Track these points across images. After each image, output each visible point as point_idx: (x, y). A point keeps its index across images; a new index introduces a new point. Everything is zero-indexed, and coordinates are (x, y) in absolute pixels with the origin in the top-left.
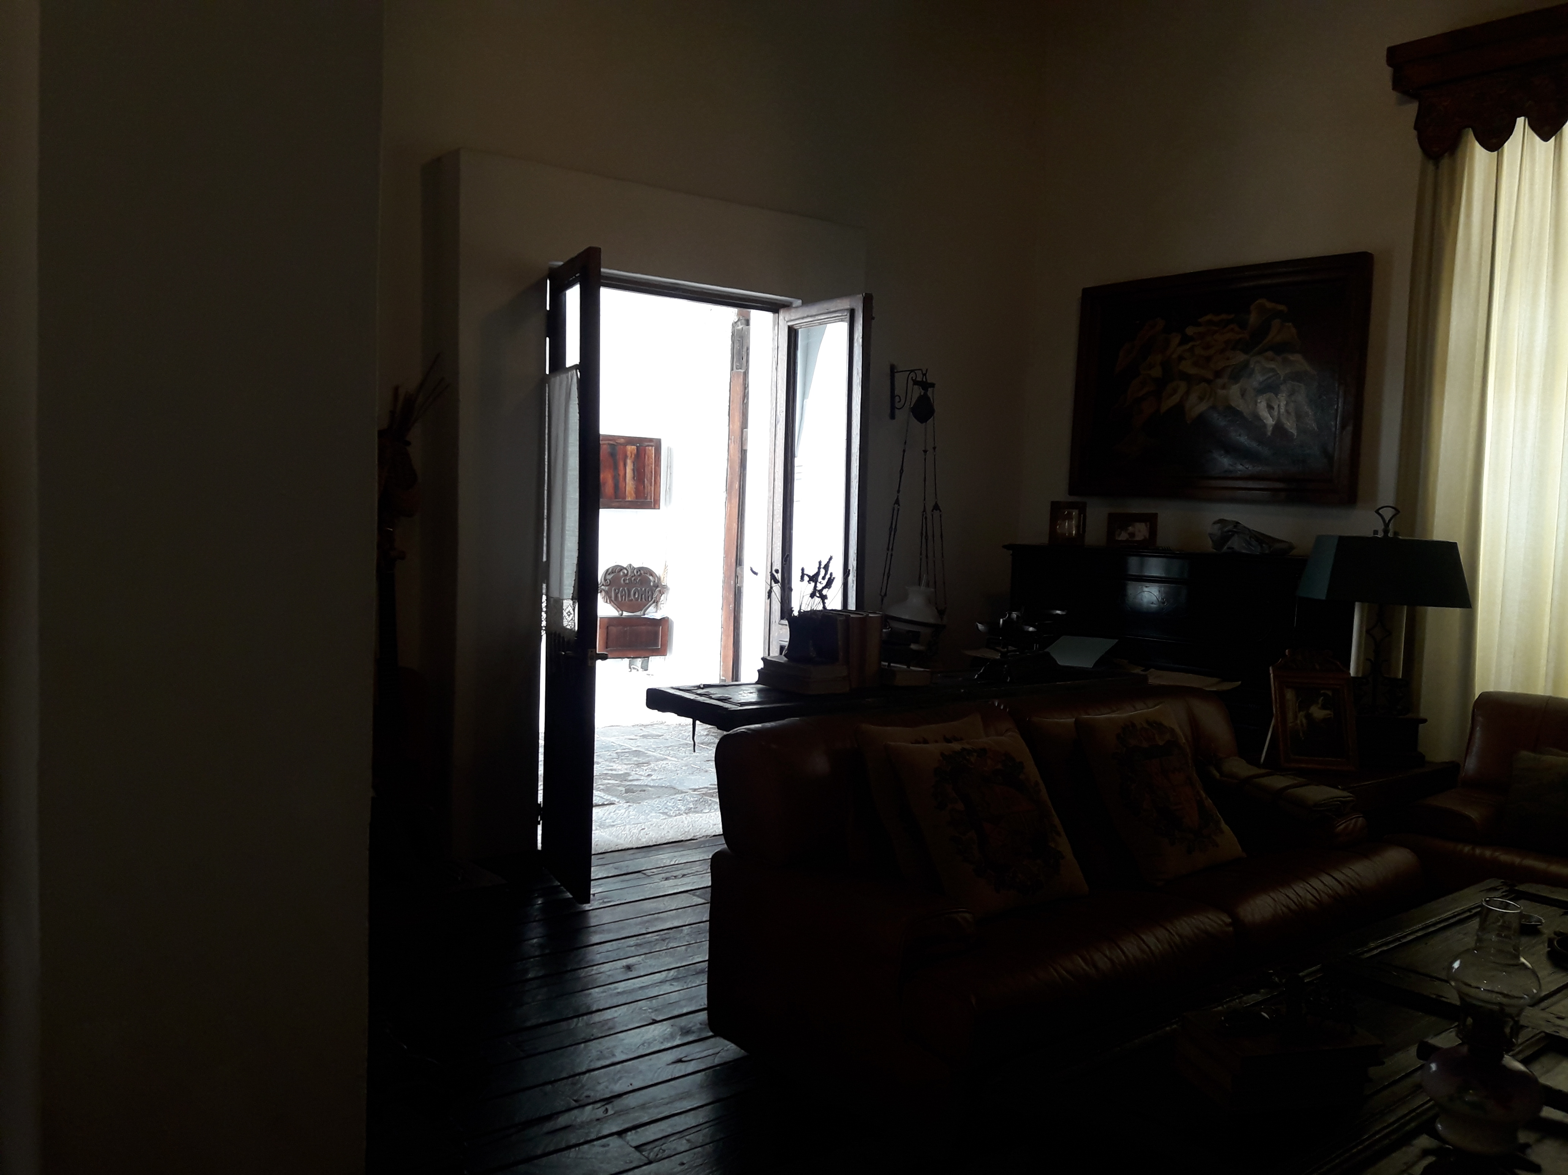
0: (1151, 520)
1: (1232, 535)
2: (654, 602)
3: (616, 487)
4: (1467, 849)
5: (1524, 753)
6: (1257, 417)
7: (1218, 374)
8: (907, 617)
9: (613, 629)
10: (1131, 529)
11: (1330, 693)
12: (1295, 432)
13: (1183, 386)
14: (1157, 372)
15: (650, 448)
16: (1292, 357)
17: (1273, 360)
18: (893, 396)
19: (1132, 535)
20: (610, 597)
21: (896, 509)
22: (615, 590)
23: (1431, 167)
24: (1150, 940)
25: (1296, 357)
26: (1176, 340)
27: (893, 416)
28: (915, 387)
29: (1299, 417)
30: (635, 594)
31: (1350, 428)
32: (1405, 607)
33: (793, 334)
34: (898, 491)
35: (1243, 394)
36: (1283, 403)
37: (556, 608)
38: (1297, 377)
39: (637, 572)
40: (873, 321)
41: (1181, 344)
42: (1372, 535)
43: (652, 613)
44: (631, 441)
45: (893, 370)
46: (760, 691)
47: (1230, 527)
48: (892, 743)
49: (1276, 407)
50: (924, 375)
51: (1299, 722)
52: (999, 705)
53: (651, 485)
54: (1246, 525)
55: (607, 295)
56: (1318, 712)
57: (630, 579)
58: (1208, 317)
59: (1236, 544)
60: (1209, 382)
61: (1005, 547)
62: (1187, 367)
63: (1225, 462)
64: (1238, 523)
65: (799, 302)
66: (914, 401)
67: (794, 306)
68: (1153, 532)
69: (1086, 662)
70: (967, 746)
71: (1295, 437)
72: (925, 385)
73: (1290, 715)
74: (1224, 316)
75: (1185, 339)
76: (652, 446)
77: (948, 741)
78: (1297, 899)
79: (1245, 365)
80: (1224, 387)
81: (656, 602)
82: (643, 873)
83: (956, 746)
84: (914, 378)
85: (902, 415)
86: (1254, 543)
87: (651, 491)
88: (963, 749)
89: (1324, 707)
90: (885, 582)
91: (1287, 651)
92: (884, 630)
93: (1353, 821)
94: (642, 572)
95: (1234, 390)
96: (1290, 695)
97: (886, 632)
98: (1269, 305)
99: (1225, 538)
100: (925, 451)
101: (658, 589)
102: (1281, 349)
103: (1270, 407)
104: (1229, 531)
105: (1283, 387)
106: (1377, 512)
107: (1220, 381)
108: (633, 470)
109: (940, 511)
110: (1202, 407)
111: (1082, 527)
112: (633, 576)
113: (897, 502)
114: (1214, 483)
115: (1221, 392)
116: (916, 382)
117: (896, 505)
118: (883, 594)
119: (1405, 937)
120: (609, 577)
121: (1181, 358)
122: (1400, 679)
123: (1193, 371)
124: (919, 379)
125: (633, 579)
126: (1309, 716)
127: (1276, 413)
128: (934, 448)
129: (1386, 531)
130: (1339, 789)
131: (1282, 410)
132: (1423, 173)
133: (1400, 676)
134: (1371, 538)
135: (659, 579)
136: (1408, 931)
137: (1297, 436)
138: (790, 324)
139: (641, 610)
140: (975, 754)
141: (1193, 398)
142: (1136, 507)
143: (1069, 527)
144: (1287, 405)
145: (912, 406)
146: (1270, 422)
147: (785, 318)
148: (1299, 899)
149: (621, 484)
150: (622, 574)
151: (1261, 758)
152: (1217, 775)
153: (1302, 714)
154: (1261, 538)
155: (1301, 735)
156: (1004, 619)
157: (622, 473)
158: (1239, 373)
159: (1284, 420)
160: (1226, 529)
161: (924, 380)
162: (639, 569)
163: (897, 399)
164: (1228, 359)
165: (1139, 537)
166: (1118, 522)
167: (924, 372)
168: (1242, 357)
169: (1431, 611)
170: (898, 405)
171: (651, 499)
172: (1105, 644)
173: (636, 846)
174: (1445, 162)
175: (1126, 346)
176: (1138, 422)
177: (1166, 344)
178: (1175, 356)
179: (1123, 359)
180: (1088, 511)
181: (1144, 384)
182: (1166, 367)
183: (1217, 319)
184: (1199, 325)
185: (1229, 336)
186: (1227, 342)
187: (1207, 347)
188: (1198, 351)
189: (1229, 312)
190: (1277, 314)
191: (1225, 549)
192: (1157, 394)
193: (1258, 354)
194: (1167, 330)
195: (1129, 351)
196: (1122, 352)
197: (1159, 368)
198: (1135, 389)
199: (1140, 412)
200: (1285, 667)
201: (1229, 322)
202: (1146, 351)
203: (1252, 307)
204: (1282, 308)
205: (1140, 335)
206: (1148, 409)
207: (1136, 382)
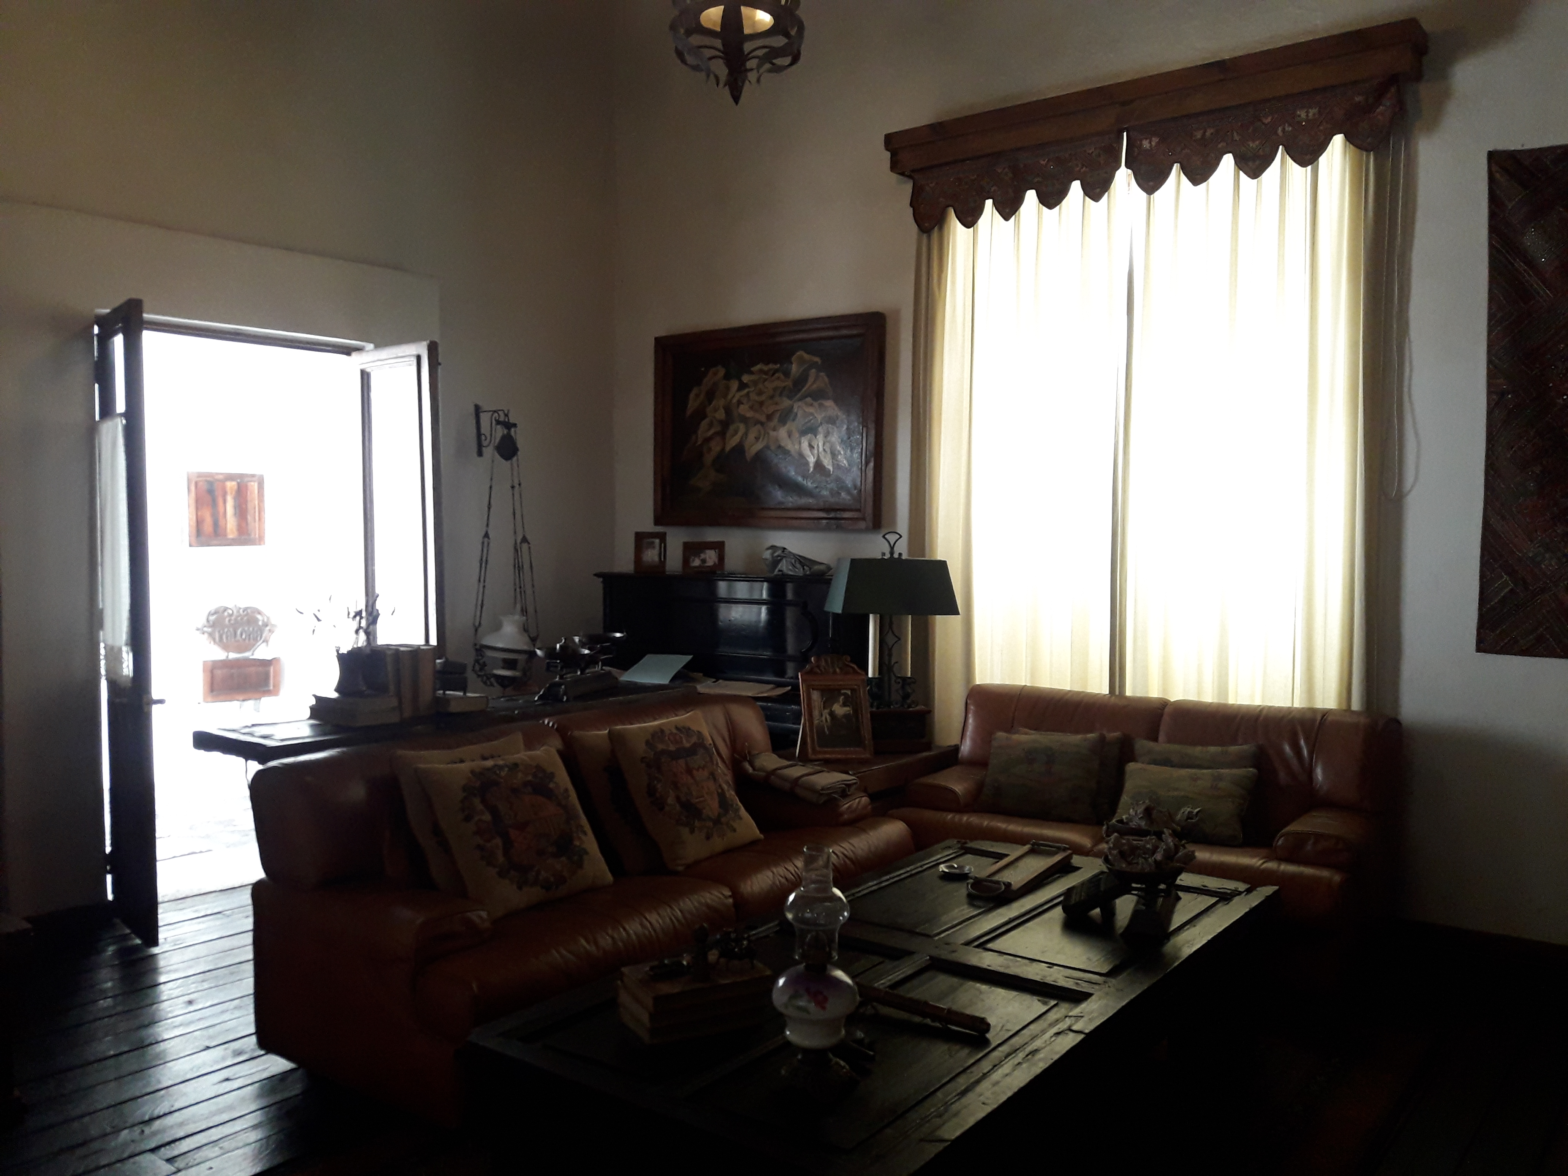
0: (719, 547)
1: (781, 560)
2: (263, 642)
3: (216, 524)
4: (950, 816)
5: (1000, 735)
6: (801, 456)
7: (769, 417)
8: (500, 645)
9: (218, 673)
10: (703, 556)
11: (849, 692)
12: (831, 468)
13: (742, 428)
14: (721, 415)
15: (252, 483)
16: (826, 403)
17: (811, 405)
18: (479, 434)
19: (704, 561)
20: (214, 640)
21: (486, 544)
22: (219, 632)
24: (653, 918)
25: (830, 403)
26: (735, 384)
27: (480, 454)
28: (499, 427)
29: (834, 455)
30: (241, 635)
31: (872, 464)
32: (910, 616)
33: (365, 377)
34: (488, 525)
35: (790, 435)
36: (821, 444)
37: (114, 656)
38: (832, 421)
39: (244, 612)
40: (440, 367)
41: (740, 389)
42: (880, 557)
43: (261, 652)
44: (230, 477)
45: (478, 409)
46: (312, 726)
47: (779, 553)
48: (422, 766)
49: (816, 447)
50: (506, 415)
51: (824, 718)
52: (548, 723)
53: (255, 522)
54: (792, 551)
55: (148, 337)
56: (840, 710)
57: (236, 619)
58: (758, 367)
59: (784, 567)
60: (762, 424)
61: (595, 575)
62: (743, 409)
63: (778, 495)
64: (785, 549)
65: (371, 346)
66: (497, 440)
67: (367, 349)
68: (721, 558)
69: (662, 678)
70: (501, 763)
71: (831, 473)
72: (509, 426)
73: (816, 713)
74: (771, 366)
75: (742, 386)
76: (254, 481)
77: (485, 758)
78: (795, 870)
79: (790, 410)
80: (774, 429)
81: (266, 641)
82: (224, 914)
83: (489, 763)
84: (497, 418)
85: (489, 451)
86: (798, 565)
87: (255, 528)
88: (496, 766)
90: (478, 613)
91: (813, 658)
92: (438, 661)
93: (857, 800)
94: (249, 611)
95: (782, 433)
96: (816, 695)
97: (440, 663)
98: (806, 356)
99: (776, 562)
100: (513, 487)
101: (268, 628)
102: (818, 396)
103: (811, 447)
104: (778, 556)
105: (820, 429)
106: (884, 537)
107: (771, 424)
108: (235, 508)
109: (529, 543)
110: (759, 446)
111: (663, 552)
112: (238, 616)
113: (486, 535)
114: (773, 513)
115: (772, 433)
116: (498, 422)
117: (486, 539)
118: (477, 624)
119: (860, 891)
120: (212, 618)
121: (740, 402)
122: (909, 678)
123: (749, 414)
124: (502, 419)
125: (239, 618)
126: (832, 714)
127: (816, 452)
128: (520, 485)
129: (892, 553)
130: (849, 774)
131: (821, 449)
132: (918, 242)
133: (909, 675)
134: (879, 559)
135: (268, 618)
136: (863, 887)
137: (833, 472)
138: (363, 367)
139: (250, 650)
140: (506, 769)
141: (751, 436)
142: (712, 535)
143: (651, 555)
144: (824, 444)
145: (496, 444)
146: (812, 460)
147: (357, 362)
148: (796, 869)
149: (221, 522)
150: (226, 614)
151: (796, 752)
152: (750, 770)
153: (827, 711)
154: (803, 561)
155: (826, 730)
156: (561, 644)
157: (221, 510)
158: (786, 416)
159: (822, 458)
160: (776, 554)
161: (506, 420)
162: (245, 609)
163: (483, 438)
164: (776, 404)
165: (710, 563)
166: (691, 549)
167: (506, 412)
168: (786, 403)
169: (938, 618)
170: (485, 443)
171: (255, 535)
172: (680, 661)
173: (220, 889)
175: (695, 391)
176: (709, 459)
177: (728, 388)
178: (735, 401)
179: (693, 404)
180: (669, 539)
181: (711, 425)
182: (728, 410)
183: (765, 368)
184: (752, 373)
185: (777, 383)
186: (775, 389)
187: (760, 393)
188: (753, 396)
189: (775, 363)
190: (813, 365)
191: (776, 572)
192: (722, 434)
193: (800, 400)
194: (727, 377)
195: (697, 396)
196: (692, 396)
197: (722, 411)
198: (704, 430)
199: (710, 450)
200: (811, 672)
201: (776, 371)
202: (711, 396)
203: (794, 359)
204: (817, 359)
205: (705, 380)
206: (715, 447)
207: (704, 424)
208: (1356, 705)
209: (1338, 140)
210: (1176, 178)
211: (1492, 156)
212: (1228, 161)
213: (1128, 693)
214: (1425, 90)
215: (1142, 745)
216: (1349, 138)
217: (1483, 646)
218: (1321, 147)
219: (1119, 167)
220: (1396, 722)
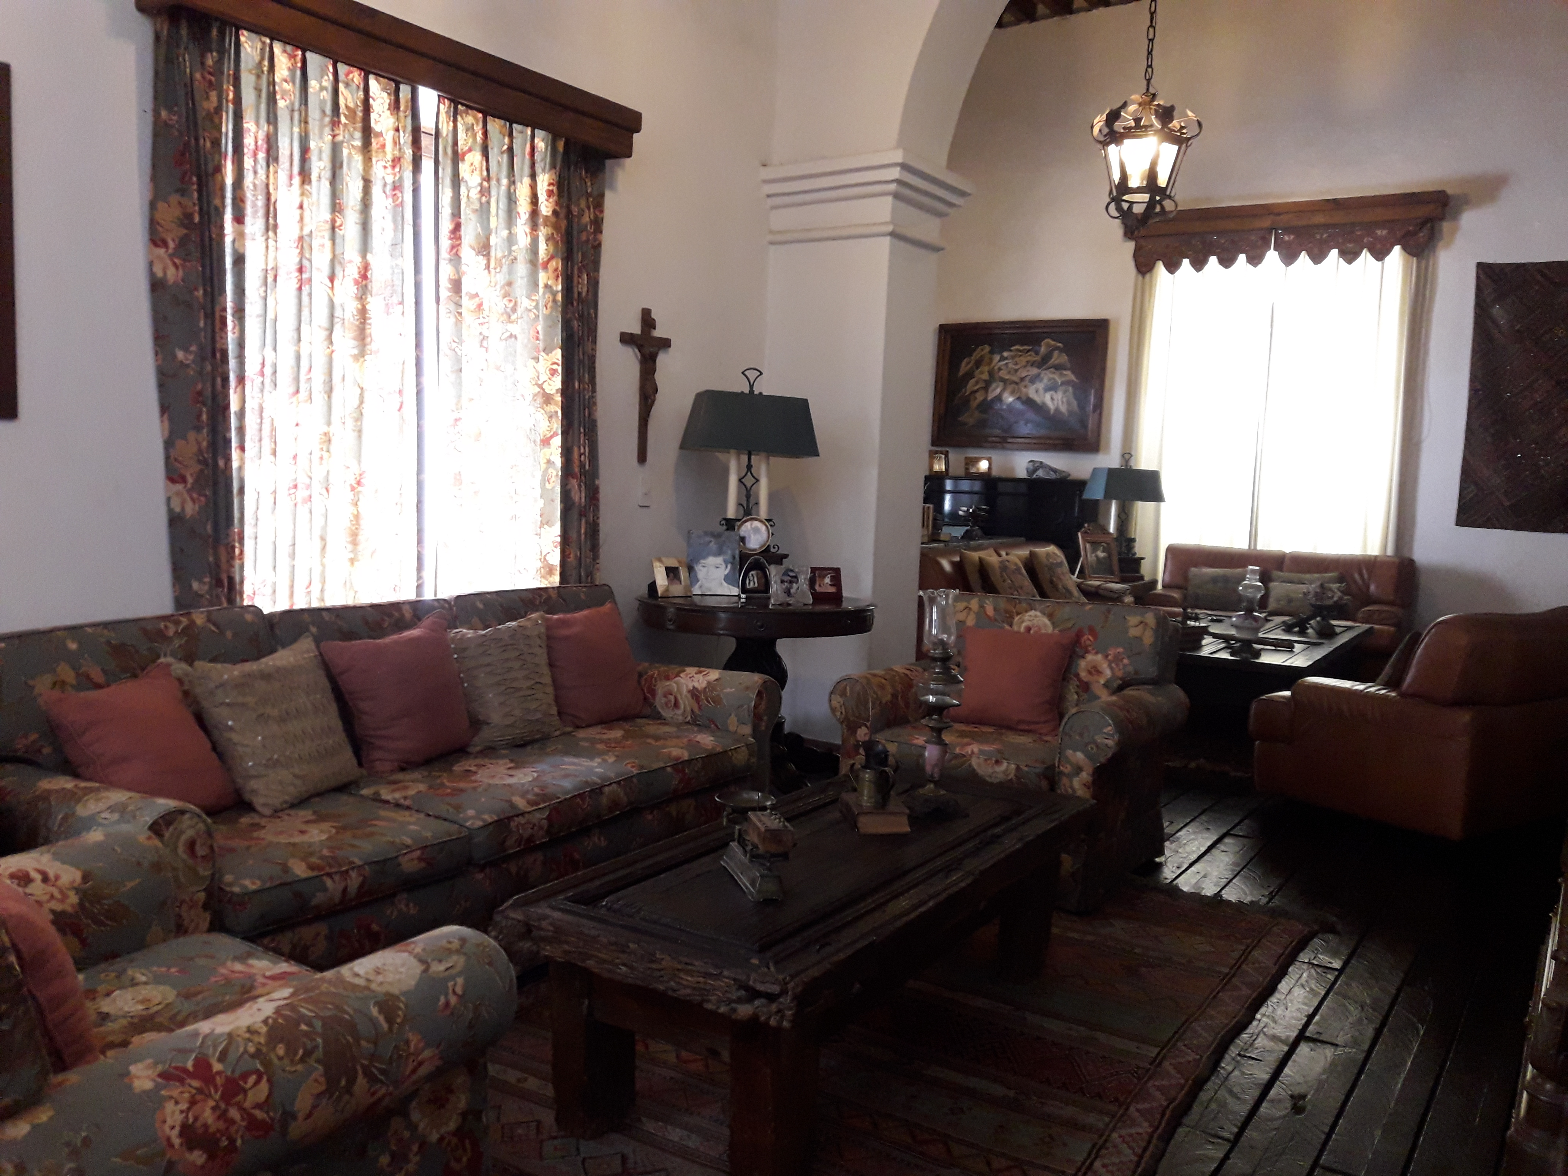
0: (990, 460)
1: (1038, 469)
5: (1193, 569)
6: (1045, 405)
7: (1022, 379)
10: (978, 466)
11: (1103, 543)
12: (1066, 414)
13: (1001, 385)
14: (985, 376)
16: (1065, 372)
17: (1054, 373)
19: (979, 469)
23: (1140, 278)
25: (1068, 373)
26: (997, 357)
29: (1069, 405)
31: (1098, 412)
35: (1037, 391)
36: (1060, 397)
38: (1068, 383)
41: (1000, 361)
42: (1120, 467)
47: (1037, 465)
49: (1055, 399)
51: (1092, 559)
54: (1046, 464)
56: (1101, 554)
58: (1016, 347)
59: (1040, 473)
60: (1017, 383)
62: (1003, 374)
64: (1041, 462)
68: (990, 467)
74: (1026, 347)
75: (1003, 359)
79: (1039, 375)
80: (1026, 387)
86: (1051, 473)
89: (1103, 552)
95: (1032, 388)
96: (1088, 545)
98: (1052, 343)
99: (1035, 470)
102: (1058, 368)
103: (1052, 399)
105: (1059, 388)
106: (1123, 455)
107: (1023, 383)
110: (1013, 398)
111: (948, 464)
115: (1024, 390)
121: (1000, 369)
122: (1132, 539)
123: (1007, 377)
126: (1097, 556)
127: (1055, 403)
129: (1126, 465)
131: (1059, 401)
132: (1136, 280)
133: (1133, 537)
137: (1067, 416)
141: (1006, 393)
142: (980, 453)
143: (939, 466)
144: (1062, 398)
146: (1052, 407)
153: (1094, 555)
154: (1054, 470)
155: (1094, 565)
158: (1034, 379)
159: (1060, 407)
160: (1035, 466)
164: (1028, 372)
165: (982, 470)
166: (969, 462)
168: (1036, 371)
174: (1148, 276)
175: (966, 360)
176: (974, 404)
177: (991, 360)
178: (996, 368)
179: (964, 367)
180: (950, 456)
181: (977, 383)
182: (991, 373)
183: (1021, 348)
184: (1011, 351)
185: (1029, 358)
186: (1028, 362)
187: (1016, 364)
188: (1010, 366)
189: (1029, 345)
190: (1057, 348)
191: (1034, 476)
192: (986, 388)
193: (1046, 369)
194: (992, 352)
195: (968, 363)
196: (964, 364)
197: (987, 374)
198: (971, 385)
199: (976, 398)
200: (1086, 532)
201: (1029, 351)
202: (978, 363)
203: (1043, 343)
204: (1059, 345)
205: (974, 354)
206: (980, 397)
207: (972, 381)
208: (1390, 552)
209: (1397, 249)
210: (1304, 258)
211: (1480, 266)
212: (1334, 252)
213: (1259, 547)
214: (1446, 226)
215: (1276, 573)
216: (1405, 248)
217: (1460, 522)
218: (1388, 251)
219: (1270, 249)
220: (1411, 562)
